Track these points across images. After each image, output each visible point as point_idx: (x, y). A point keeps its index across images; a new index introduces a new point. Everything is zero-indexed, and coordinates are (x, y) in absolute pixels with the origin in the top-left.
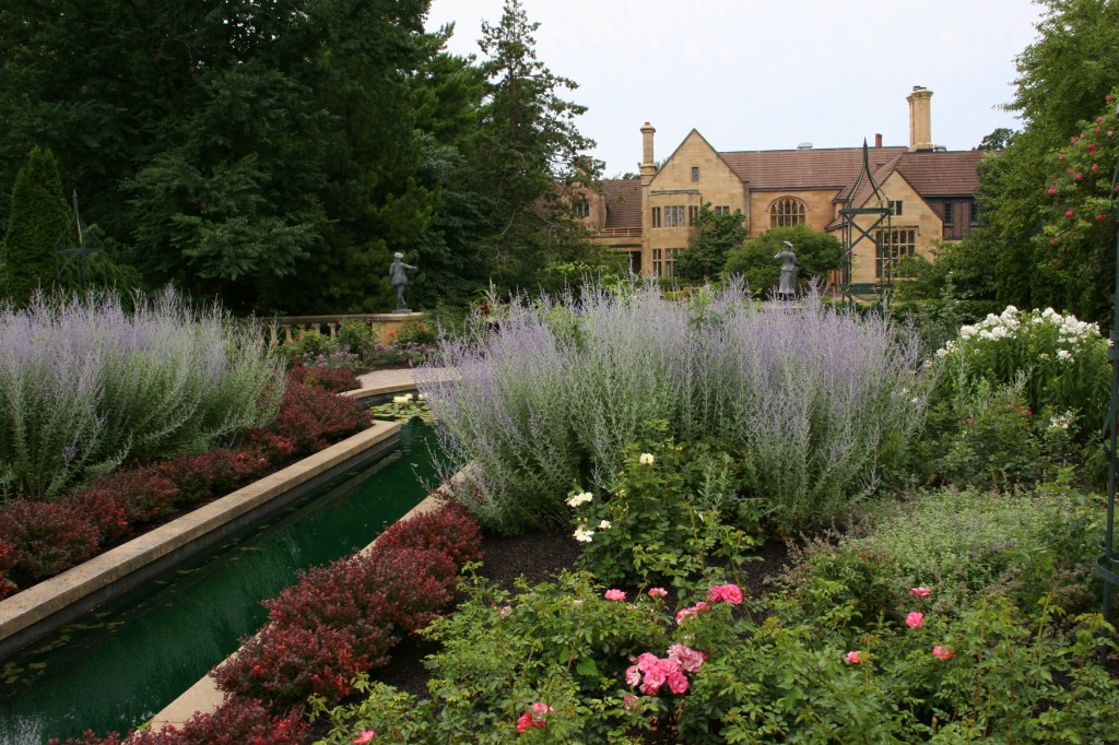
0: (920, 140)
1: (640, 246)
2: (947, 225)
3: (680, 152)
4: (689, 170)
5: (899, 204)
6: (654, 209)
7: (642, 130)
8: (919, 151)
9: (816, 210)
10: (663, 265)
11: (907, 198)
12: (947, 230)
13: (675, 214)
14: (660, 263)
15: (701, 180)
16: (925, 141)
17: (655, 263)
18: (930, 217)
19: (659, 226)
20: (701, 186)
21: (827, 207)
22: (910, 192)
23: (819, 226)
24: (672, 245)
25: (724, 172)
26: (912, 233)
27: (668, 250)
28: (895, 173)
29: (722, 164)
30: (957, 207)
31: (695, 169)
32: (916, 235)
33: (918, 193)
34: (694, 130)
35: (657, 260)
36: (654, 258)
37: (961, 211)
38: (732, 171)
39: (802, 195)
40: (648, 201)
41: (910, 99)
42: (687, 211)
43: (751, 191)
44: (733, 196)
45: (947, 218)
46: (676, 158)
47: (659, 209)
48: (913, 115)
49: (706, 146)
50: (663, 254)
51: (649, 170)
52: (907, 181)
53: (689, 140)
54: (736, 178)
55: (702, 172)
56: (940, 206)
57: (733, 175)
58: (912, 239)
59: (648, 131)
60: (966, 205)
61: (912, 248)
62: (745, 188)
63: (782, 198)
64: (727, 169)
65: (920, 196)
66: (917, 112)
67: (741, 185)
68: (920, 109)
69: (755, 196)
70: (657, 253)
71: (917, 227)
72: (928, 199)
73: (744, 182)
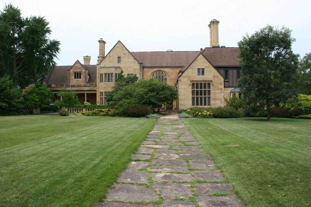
0: (214, 43)
1: (96, 91)
2: (226, 80)
3: (113, 50)
4: (117, 58)
5: (203, 69)
6: (101, 74)
7: (99, 41)
8: (213, 47)
9: (172, 76)
10: (104, 99)
11: (206, 67)
12: (226, 83)
13: (109, 76)
14: (102, 98)
15: (122, 62)
16: (216, 43)
17: (101, 98)
18: (218, 76)
19: (102, 82)
20: (122, 65)
21: (176, 75)
22: (208, 64)
23: (173, 83)
24: (107, 90)
25: (131, 59)
26: (209, 84)
27: (105, 92)
28: (201, 55)
29: (131, 56)
30: (230, 72)
31: (119, 58)
32: (211, 85)
33: (212, 65)
34: (119, 41)
35: (102, 97)
36: (101, 96)
37: (232, 73)
38: (135, 59)
39: (165, 70)
40: (99, 71)
41: (210, 26)
42: (114, 75)
43: (144, 67)
44: (135, 70)
45: (226, 77)
46: (111, 53)
47: (102, 74)
48: (211, 33)
49: (124, 48)
50: (103, 94)
51: (101, 58)
52: (206, 59)
53: (117, 45)
54: (137, 62)
55: (122, 59)
56: (223, 71)
57: (135, 60)
58: (209, 87)
59: (102, 42)
60: (235, 71)
61: (209, 91)
62: (140, 66)
63: (157, 71)
64: (133, 58)
65: (213, 66)
66: (212, 30)
67: (139, 65)
68: (214, 29)
69: (145, 70)
70: (101, 93)
71: (212, 81)
72: (217, 68)
73: (140, 64)
